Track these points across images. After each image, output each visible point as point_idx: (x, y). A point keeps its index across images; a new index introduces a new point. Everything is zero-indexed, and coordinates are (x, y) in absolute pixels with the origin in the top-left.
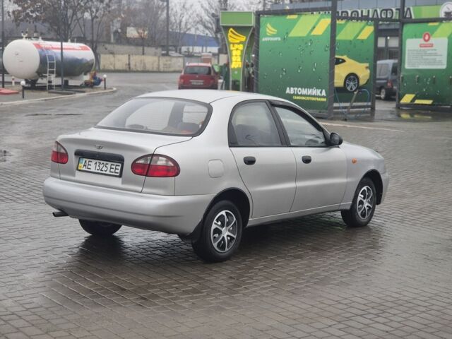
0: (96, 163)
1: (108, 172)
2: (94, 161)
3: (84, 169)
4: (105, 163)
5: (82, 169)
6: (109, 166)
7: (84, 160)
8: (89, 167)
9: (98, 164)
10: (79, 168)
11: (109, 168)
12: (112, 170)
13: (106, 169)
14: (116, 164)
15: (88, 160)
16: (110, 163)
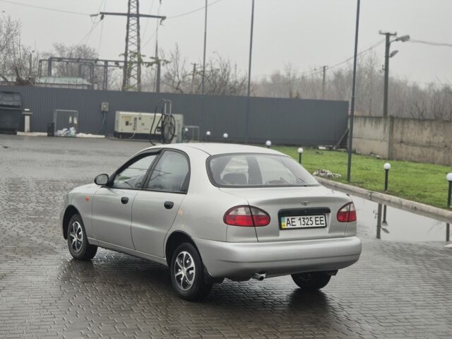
0: (300, 219)
1: (314, 225)
2: (297, 218)
3: (289, 226)
4: (309, 217)
5: (286, 227)
6: (313, 219)
7: (286, 218)
8: (293, 224)
9: (302, 220)
10: (283, 227)
11: (314, 221)
12: (317, 223)
13: (311, 222)
14: (319, 216)
15: (290, 218)
16: (314, 217)
